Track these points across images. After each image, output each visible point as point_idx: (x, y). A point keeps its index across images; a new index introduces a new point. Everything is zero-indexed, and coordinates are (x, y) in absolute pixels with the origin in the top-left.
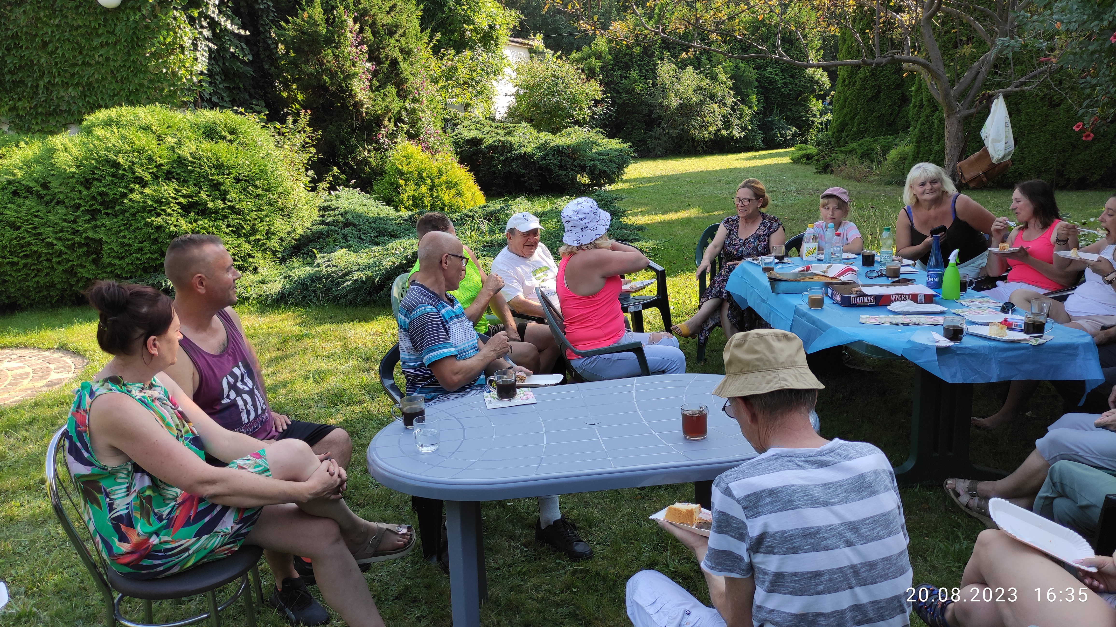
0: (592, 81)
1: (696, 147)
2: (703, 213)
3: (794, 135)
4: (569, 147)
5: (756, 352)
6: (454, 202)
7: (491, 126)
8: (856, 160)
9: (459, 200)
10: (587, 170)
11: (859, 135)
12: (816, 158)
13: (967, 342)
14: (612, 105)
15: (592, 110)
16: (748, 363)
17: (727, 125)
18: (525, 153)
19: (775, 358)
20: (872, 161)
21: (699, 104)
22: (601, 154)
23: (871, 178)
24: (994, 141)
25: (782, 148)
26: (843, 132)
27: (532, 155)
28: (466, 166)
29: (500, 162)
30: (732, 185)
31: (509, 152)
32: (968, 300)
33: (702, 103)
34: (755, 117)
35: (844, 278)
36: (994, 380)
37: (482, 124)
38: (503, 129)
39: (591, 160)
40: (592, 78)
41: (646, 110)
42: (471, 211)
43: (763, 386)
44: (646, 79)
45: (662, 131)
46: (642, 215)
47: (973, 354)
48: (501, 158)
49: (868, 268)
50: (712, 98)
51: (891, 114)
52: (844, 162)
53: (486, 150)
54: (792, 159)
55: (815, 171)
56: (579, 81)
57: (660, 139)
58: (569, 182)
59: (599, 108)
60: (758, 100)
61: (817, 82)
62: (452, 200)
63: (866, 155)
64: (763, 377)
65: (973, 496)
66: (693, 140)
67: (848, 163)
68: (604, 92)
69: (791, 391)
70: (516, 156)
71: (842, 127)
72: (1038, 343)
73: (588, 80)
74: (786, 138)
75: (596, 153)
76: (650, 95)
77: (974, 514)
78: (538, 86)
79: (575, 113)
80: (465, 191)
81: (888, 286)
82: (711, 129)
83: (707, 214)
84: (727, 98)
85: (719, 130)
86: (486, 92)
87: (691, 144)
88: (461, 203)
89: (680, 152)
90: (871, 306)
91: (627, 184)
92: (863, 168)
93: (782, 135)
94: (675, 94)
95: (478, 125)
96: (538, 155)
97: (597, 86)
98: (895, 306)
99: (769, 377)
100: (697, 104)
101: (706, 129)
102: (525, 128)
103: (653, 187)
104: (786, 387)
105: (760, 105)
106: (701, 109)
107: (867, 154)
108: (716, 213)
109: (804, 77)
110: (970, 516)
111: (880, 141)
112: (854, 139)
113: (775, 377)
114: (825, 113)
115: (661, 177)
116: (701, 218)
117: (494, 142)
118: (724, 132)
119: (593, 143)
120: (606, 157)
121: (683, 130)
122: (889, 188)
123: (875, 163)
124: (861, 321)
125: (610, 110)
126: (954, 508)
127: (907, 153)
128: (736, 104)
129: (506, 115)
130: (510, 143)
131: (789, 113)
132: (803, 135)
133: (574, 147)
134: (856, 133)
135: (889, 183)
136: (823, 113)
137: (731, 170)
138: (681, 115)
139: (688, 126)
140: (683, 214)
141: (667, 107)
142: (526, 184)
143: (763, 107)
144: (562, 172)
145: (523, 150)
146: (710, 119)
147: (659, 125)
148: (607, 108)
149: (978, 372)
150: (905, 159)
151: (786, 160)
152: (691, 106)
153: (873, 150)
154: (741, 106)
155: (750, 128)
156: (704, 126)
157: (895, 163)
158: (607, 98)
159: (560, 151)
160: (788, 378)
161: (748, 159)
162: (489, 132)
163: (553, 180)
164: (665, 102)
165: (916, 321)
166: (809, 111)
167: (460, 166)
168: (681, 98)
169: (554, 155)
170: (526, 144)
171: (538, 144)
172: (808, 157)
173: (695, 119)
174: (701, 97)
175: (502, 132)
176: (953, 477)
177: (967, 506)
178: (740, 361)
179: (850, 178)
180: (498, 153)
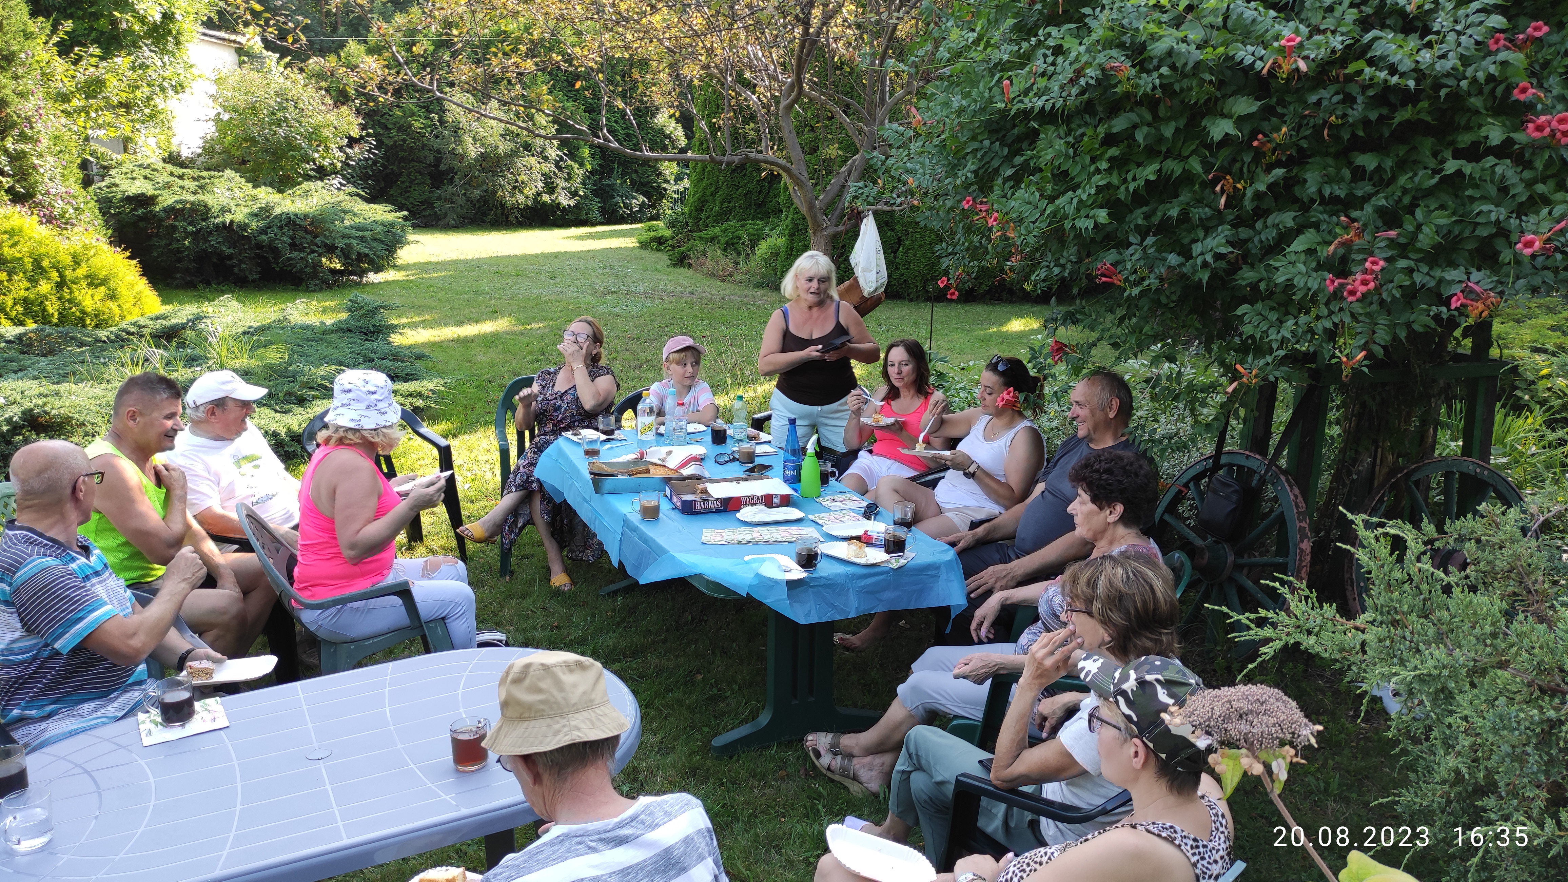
0: (344, 109)
1: (507, 216)
2: (515, 325)
3: (642, 205)
4: (306, 216)
5: (540, 691)
6: (102, 308)
7: (172, 174)
8: (719, 252)
9: (113, 305)
10: (338, 251)
11: (722, 217)
12: (670, 242)
13: (824, 569)
14: (376, 147)
15: (345, 153)
16: (529, 707)
17: (551, 188)
18: (232, 222)
19: (565, 699)
20: (739, 254)
21: (510, 156)
22: (359, 229)
23: (738, 277)
24: (865, 270)
25: (627, 223)
26: (702, 211)
27: (244, 227)
28: (125, 250)
29: (187, 234)
30: (558, 280)
31: (204, 220)
32: (829, 497)
33: (514, 154)
34: (589, 178)
35: (686, 472)
36: (852, 615)
37: (155, 170)
38: (194, 179)
39: (343, 237)
40: (343, 104)
41: (431, 159)
42: (134, 324)
43: (548, 739)
44: (429, 112)
45: (456, 189)
46: (425, 328)
47: (829, 585)
48: (190, 228)
49: (719, 449)
50: (527, 147)
51: (760, 192)
52: (704, 254)
53: (163, 215)
54: (639, 242)
55: (669, 262)
56: (323, 108)
57: (452, 202)
58: (308, 270)
59: (357, 149)
60: (593, 156)
61: (669, 137)
62: (99, 304)
63: (731, 246)
64: (549, 726)
65: (835, 754)
66: (503, 205)
67: (709, 254)
68: (363, 127)
69: (585, 744)
70: (217, 226)
71: (701, 206)
72: (899, 565)
73: (336, 105)
74: (631, 210)
75: (351, 226)
76: (437, 137)
77: (837, 778)
78: (254, 108)
79: (316, 155)
80: (123, 291)
81: (738, 480)
82: (527, 191)
83: (522, 328)
84: (548, 149)
85: (539, 194)
86: (161, 117)
87: (499, 211)
88: (116, 310)
89: (484, 222)
90: (718, 512)
91: (404, 273)
92: (727, 263)
93: (626, 206)
94: (474, 139)
95: (148, 172)
96: (254, 226)
97: (352, 117)
98: (747, 513)
99: (557, 726)
100: (506, 155)
101: (521, 192)
102: (231, 180)
103: (444, 279)
104: (579, 740)
105: (595, 163)
106: (513, 163)
107: (733, 244)
108: (534, 326)
109: (652, 128)
110: (832, 781)
111: (748, 226)
112: (717, 222)
113: (564, 726)
114: (682, 179)
115: (455, 262)
116: (513, 334)
117: (176, 202)
118: (546, 198)
119: (345, 212)
120: (368, 234)
121: (487, 191)
122: (759, 292)
123: (743, 257)
124: (704, 539)
125: (373, 154)
126: (815, 773)
127: (780, 248)
128: (561, 159)
129: (200, 151)
130: (206, 206)
131: (634, 176)
132: (653, 206)
133: (314, 217)
134: (718, 214)
135: (759, 286)
136: (678, 179)
137: (557, 255)
138: (484, 170)
139: (494, 186)
140: (487, 327)
141: (462, 157)
142: (236, 270)
143: (600, 165)
144: (295, 254)
145: (228, 218)
146: (526, 179)
147: (451, 181)
148: (369, 151)
149: (834, 607)
150: (777, 254)
151: (631, 242)
152: (498, 157)
153: (740, 239)
154: (570, 162)
155: (582, 193)
156: (517, 187)
157: (765, 260)
158: (368, 135)
159: (291, 222)
160: (582, 726)
161: (581, 238)
162: (167, 186)
163: (281, 265)
164: (459, 150)
165: (767, 537)
166: (660, 175)
167: (113, 249)
168: (483, 145)
169: (281, 228)
170: (234, 208)
171: (255, 208)
172: (660, 241)
173: (504, 177)
174: (512, 146)
175: (192, 185)
176: (815, 730)
177: (829, 769)
178: (519, 703)
179: (713, 275)
180: (185, 220)
